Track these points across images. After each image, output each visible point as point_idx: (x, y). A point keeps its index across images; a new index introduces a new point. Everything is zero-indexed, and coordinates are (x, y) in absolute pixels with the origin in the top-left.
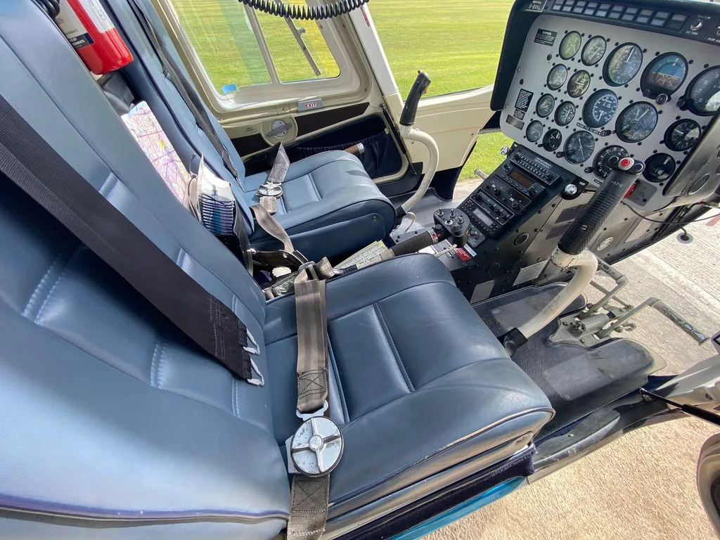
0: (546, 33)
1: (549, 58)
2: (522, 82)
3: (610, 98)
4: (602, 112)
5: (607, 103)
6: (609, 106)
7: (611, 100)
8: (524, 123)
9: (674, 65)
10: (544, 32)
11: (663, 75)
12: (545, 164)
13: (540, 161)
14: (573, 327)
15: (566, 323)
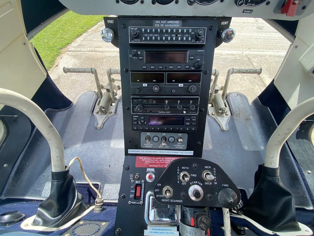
12: (171, 24)
13: (162, 24)
14: (222, 113)
15: (213, 114)
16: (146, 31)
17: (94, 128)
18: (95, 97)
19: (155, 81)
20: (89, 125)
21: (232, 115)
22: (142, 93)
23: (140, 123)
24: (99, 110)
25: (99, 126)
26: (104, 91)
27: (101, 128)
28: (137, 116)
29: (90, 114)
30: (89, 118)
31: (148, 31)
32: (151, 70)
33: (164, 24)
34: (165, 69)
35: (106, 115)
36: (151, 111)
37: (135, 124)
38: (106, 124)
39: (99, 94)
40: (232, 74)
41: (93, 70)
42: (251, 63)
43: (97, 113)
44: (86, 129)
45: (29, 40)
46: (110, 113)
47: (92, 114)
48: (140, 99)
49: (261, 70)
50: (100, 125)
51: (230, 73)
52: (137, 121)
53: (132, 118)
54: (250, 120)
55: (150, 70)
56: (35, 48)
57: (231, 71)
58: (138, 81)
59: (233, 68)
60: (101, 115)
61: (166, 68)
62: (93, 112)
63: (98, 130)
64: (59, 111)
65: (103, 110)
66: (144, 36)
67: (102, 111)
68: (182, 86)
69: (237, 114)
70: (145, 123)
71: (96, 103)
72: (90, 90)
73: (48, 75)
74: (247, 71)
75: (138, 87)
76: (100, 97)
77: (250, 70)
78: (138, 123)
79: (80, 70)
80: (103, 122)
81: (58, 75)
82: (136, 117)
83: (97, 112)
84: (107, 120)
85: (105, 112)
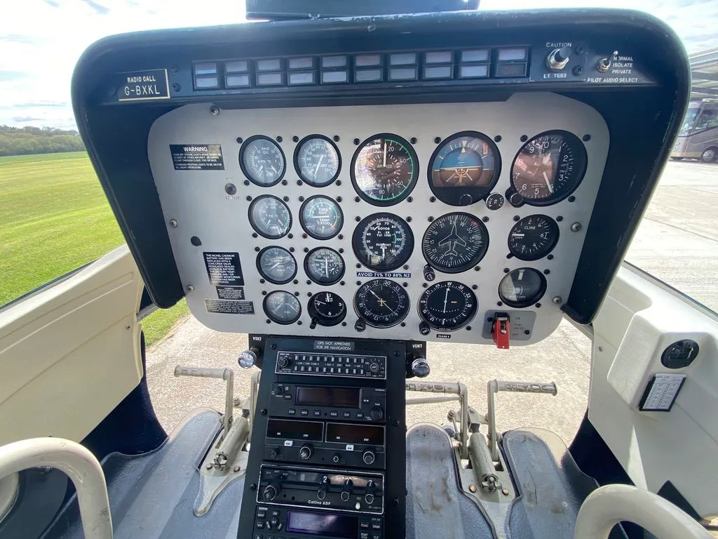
0: (193, 149)
1: (231, 190)
2: (196, 241)
3: (383, 223)
4: (383, 246)
5: (383, 232)
6: (388, 234)
7: (387, 226)
8: (251, 304)
9: (463, 151)
10: (186, 149)
11: (455, 169)
12: (338, 346)
13: (327, 345)
14: (490, 489)
15: (472, 488)
16: (300, 358)
17: (191, 510)
18: (215, 427)
19: (307, 436)
20: (182, 501)
21: (518, 493)
22: (281, 458)
23: (269, 526)
24: (213, 462)
25: (201, 508)
26: (237, 413)
27: (206, 514)
28: (266, 509)
29: (193, 471)
30: (189, 480)
31: (304, 358)
32: (302, 417)
33: (329, 346)
34: (323, 417)
35: (226, 477)
36: (293, 498)
37: (259, 528)
38: (219, 500)
39: (226, 422)
40: (496, 392)
41: (228, 373)
42: (573, 343)
43: (208, 469)
44: (172, 511)
45: (138, 321)
46: (235, 471)
47: (197, 471)
48: (277, 469)
49: (555, 386)
50: (206, 504)
51: (493, 389)
52: (263, 520)
53: (256, 511)
54: (563, 512)
55: (300, 416)
56: (142, 333)
57: (493, 385)
58: (279, 434)
59: (495, 380)
60: (215, 475)
61: (326, 414)
62: (199, 467)
63: (197, 519)
64: (133, 458)
65: (223, 462)
66: (297, 365)
67: (220, 465)
68: (352, 450)
69: (530, 494)
70: (279, 527)
71: (214, 441)
72: (210, 409)
73: (144, 379)
74: (526, 387)
75: (276, 446)
76: (226, 428)
77: (531, 386)
78: (264, 525)
79: (204, 373)
80: (214, 495)
81: (165, 356)
82: (265, 512)
83: (210, 466)
84: (225, 489)
85: (224, 469)
